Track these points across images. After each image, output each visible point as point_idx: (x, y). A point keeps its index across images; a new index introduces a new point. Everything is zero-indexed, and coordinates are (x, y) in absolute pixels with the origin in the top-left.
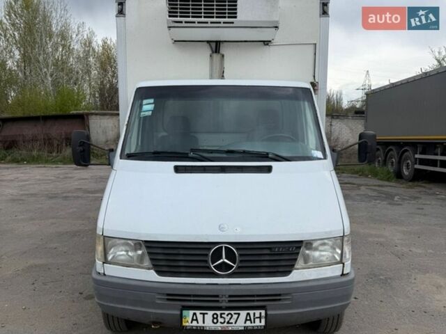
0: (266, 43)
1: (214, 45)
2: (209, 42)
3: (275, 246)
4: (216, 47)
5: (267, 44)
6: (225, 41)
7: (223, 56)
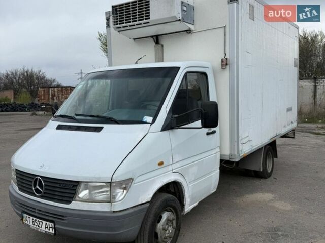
0: (189, 31)
1: (155, 38)
2: (152, 37)
3: (62, 182)
4: (157, 39)
5: (190, 33)
6: (163, 35)
7: (162, 46)
